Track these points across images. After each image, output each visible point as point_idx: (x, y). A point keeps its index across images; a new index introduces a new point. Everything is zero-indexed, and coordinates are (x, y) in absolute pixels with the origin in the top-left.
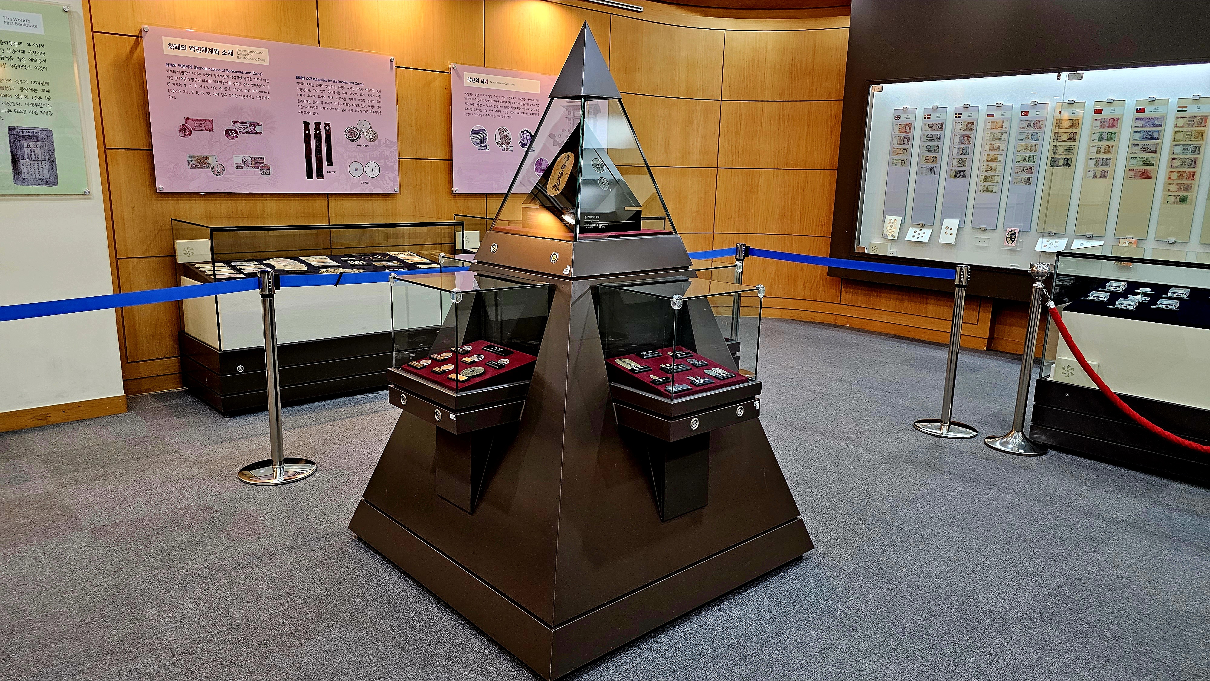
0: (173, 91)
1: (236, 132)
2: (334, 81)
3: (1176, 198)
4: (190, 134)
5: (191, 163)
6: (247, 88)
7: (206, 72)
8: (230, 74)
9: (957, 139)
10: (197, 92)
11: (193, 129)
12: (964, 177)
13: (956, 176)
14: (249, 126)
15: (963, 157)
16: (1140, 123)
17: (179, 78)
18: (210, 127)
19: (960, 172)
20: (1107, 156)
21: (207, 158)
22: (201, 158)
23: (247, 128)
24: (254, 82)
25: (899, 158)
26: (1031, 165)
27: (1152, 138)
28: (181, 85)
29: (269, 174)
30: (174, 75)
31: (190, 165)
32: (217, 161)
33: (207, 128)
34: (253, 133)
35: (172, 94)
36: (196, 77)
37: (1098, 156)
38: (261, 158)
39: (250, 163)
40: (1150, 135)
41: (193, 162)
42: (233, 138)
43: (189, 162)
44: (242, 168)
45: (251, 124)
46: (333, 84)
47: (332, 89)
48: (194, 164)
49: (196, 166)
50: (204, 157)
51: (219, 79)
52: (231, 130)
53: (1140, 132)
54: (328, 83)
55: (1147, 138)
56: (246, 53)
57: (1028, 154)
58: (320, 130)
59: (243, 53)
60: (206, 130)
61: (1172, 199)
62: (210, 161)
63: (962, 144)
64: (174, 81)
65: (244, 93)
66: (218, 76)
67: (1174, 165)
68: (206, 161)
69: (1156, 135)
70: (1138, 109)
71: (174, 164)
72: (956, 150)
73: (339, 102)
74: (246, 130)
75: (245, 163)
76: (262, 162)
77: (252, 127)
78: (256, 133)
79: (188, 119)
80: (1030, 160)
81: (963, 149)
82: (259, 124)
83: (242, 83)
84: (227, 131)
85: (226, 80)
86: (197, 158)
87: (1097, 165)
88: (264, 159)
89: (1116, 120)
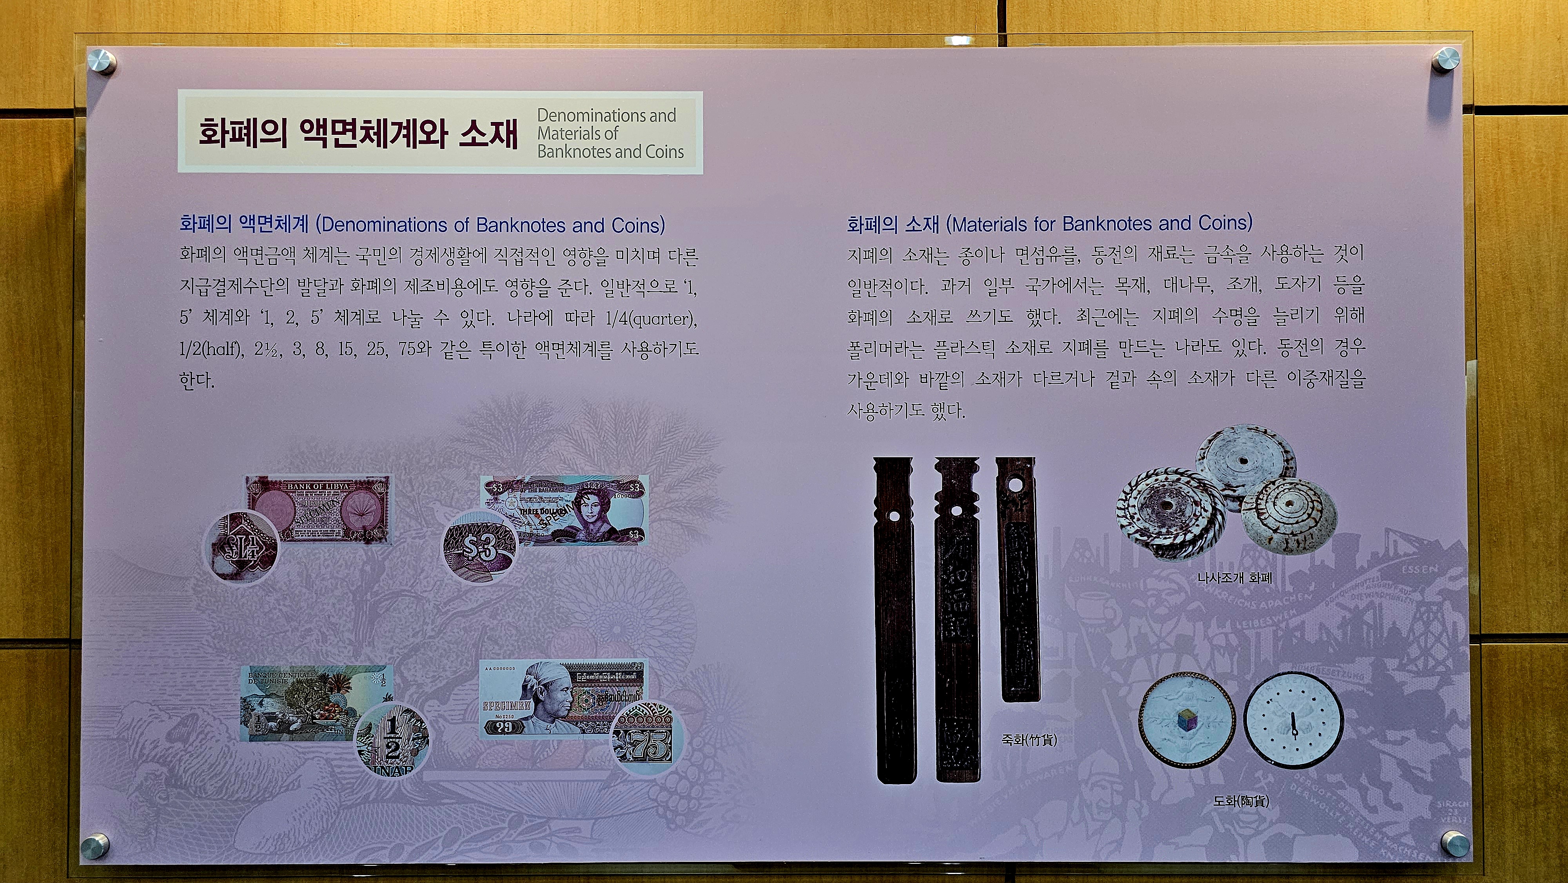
0: (204, 349)
1: (503, 537)
2: (1069, 224)
4: (268, 560)
5: (259, 710)
6: (577, 302)
7: (373, 238)
8: (493, 241)
10: (320, 348)
11: (287, 534)
14: (577, 504)
17: (236, 284)
18: (370, 520)
21: (341, 683)
22: (310, 683)
23: (562, 512)
24: (615, 270)
28: (243, 315)
29: (667, 757)
30: (216, 269)
31: (253, 720)
32: (388, 698)
33: (356, 523)
34: (592, 539)
35: (195, 364)
36: (322, 269)
38: (627, 670)
39: (562, 698)
41: (271, 706)
42: (484, 570)
43: (246, 707)
44: (518, 727)
45: (583, 491)
46: (1058, 237)
47: (1058, 270)
48: (271, 717)
49: (284, 727)
50: (324, 678)
51: (437, 270)
52: (477, 529)
54: (1032, 238)
56: (586, 125)
58: (969, 500)
59: (567, 126)
60: (348, 534)
62: (354, 698)
64: (213, 302)
65: (562, 331)
66: (432, 253)
68: (334, 697)
71: (176, 720)
73: (1096, 336)
74: (555, 525)
75: (537, 701)
76: (633, 690)
77: (590, 507)
78: (614, 535)
79: (265, 484)
82: (633, 489)
83: (555, 283)
84: (455, 537)
85: (474, 270)
86: (291, 680)
88: (640, 674)
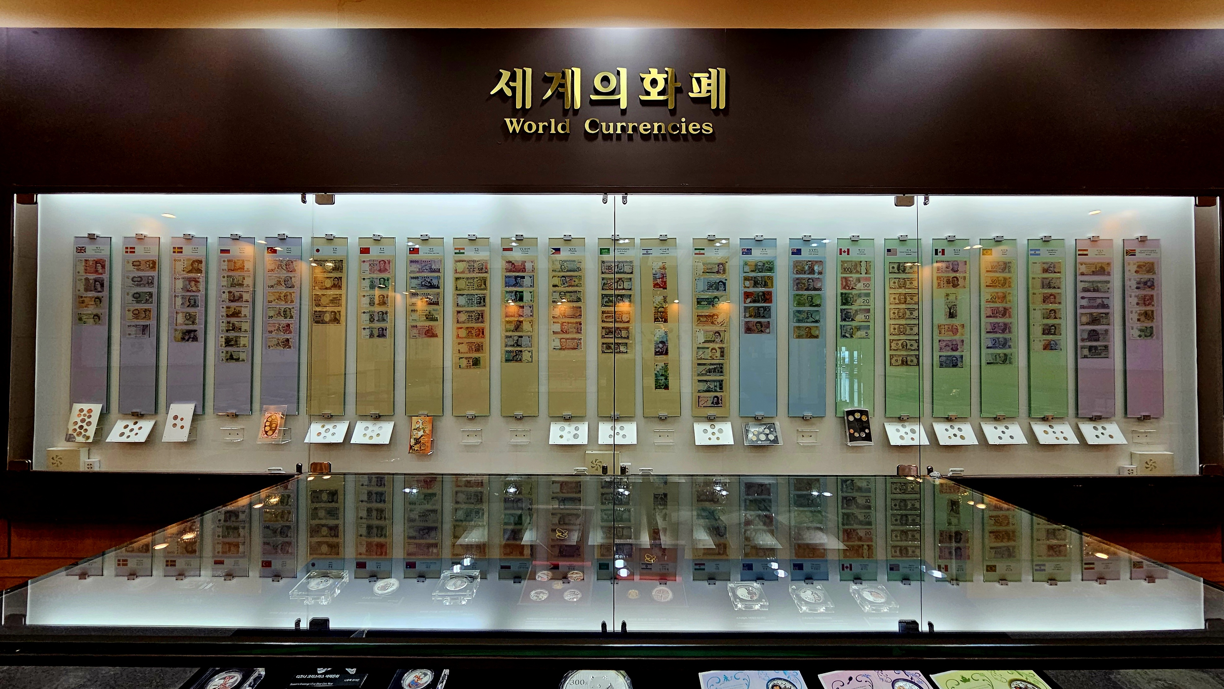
3: (469, 361)
9: (180, 284)
12: (195, 339)
13: (183, 339)
15: (191, 310)
16: (415, 267)
19: (189, 332)
20: (383, 309)
25: (90, 312)
26: (288, 321)
27: (432, 286)
37: (372, 309)
40: (429, 283)
53: (417, 278)
55: (426, 286)
57: (283, 305)
61: (464, 362)
63: (188, 291)
67: (461, 320)
69: (435, 282)
70: (412, 249)
72: (179, 301)
80: (286, 314)
81: (189, 299)
87: (372, 320)
89: (387, 262)
